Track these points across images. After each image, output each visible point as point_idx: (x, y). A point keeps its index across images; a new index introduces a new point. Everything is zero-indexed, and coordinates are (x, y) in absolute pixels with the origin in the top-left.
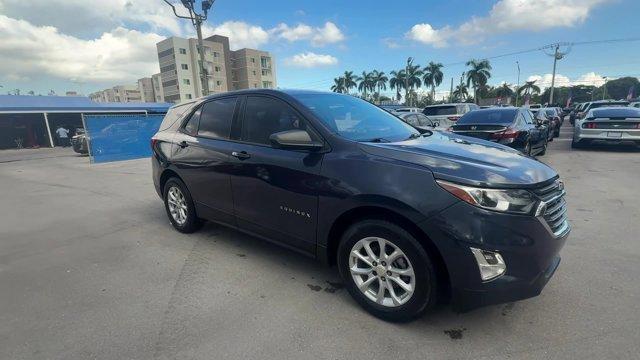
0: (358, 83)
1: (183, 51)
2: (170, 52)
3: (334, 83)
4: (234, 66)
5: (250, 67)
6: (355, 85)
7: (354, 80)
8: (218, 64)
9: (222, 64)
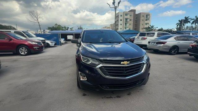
0: (191, 21)
1: (121, 16)
2: (118, 16)
3: (178, 22)
4: (136, 19)
5: (142, 18)
6: (190, 22)
7: (189, 20)
8: (131, 18)
9: (132, 18)
